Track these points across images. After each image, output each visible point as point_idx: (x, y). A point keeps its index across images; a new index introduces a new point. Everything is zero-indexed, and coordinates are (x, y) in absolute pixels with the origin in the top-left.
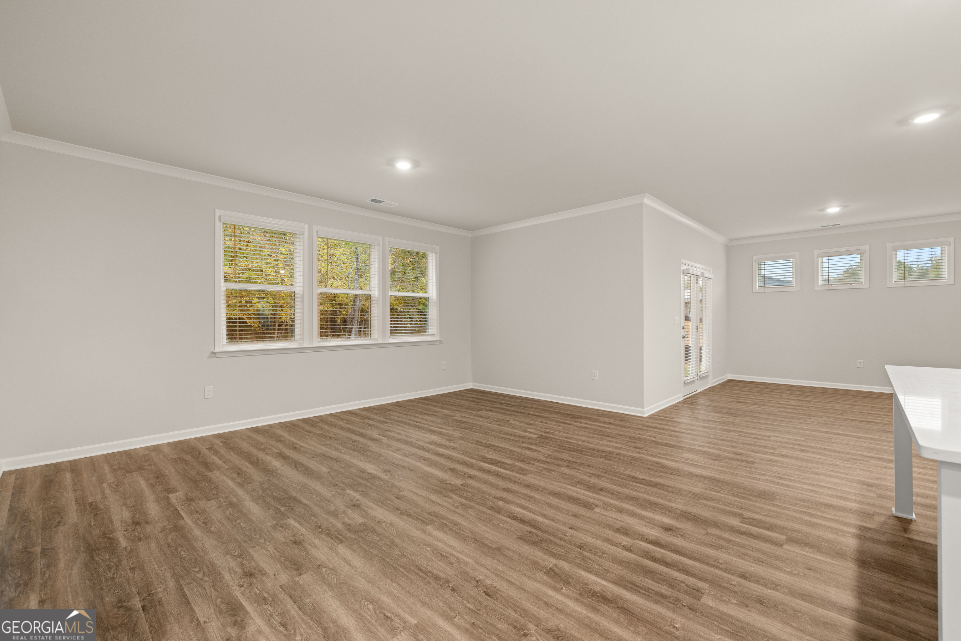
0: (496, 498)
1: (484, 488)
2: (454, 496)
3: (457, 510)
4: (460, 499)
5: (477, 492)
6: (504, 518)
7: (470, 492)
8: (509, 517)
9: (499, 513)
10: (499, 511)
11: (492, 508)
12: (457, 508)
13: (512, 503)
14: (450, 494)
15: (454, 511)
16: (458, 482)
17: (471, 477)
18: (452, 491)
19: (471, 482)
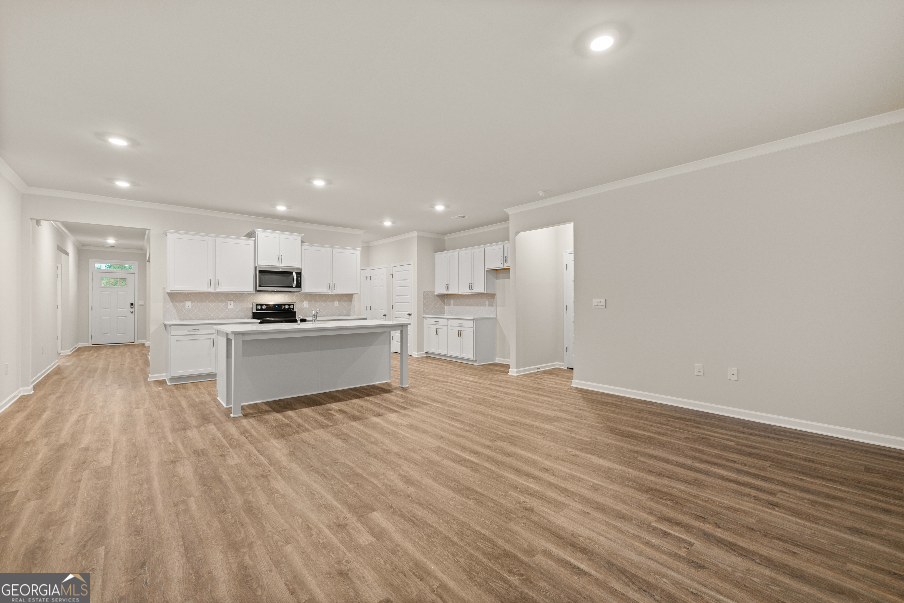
0: (469, 431)
1: (477, 438)
2: (501, 433)
3: (497, 426)
4: (496, 432)
5: (484, 436)
6: (467, 422)
7: (489, 436)
8: (464, 422)
9: (470, 424)
10: (469, 425)
11: (474, 426)
12: (497, 427)
13: (460, 428)
14: (503, 434)
15: (499, 426)
16: (499, 444)
17: (489, 447)
18: (503, 437)
19: (489, 443)
